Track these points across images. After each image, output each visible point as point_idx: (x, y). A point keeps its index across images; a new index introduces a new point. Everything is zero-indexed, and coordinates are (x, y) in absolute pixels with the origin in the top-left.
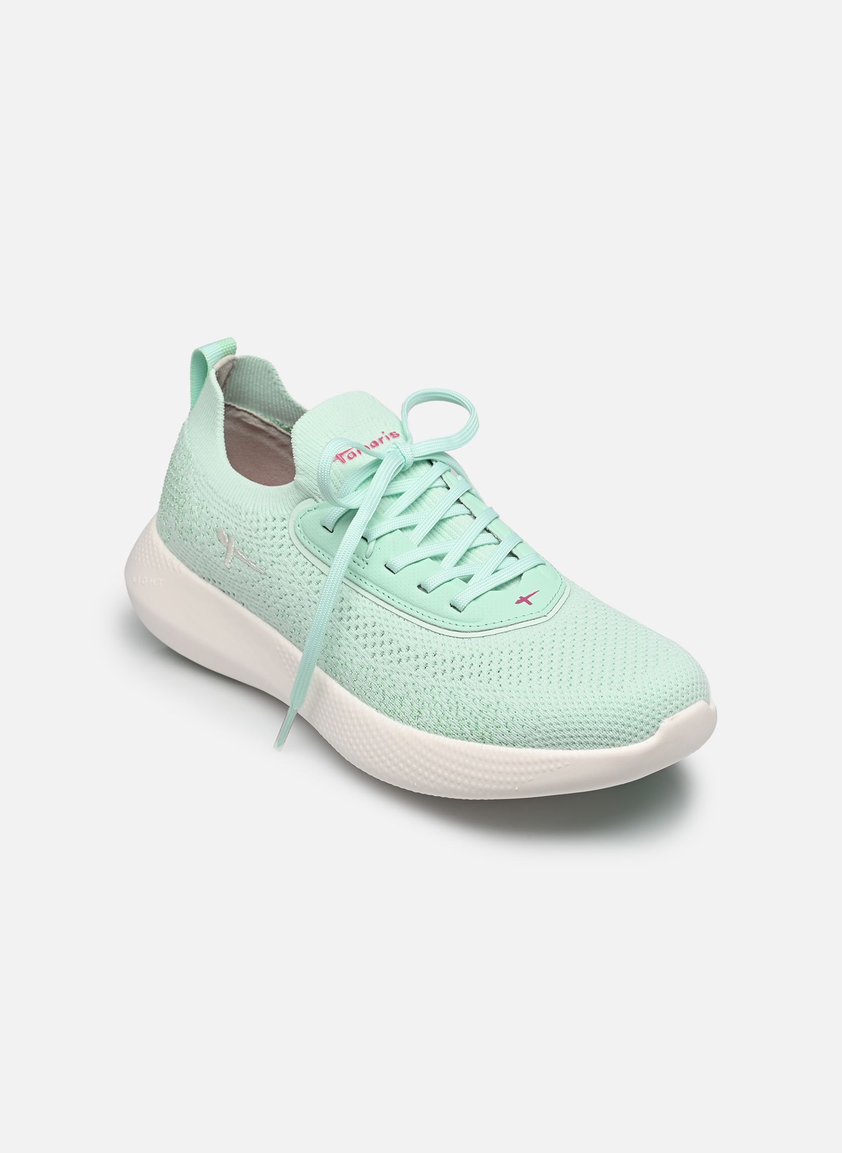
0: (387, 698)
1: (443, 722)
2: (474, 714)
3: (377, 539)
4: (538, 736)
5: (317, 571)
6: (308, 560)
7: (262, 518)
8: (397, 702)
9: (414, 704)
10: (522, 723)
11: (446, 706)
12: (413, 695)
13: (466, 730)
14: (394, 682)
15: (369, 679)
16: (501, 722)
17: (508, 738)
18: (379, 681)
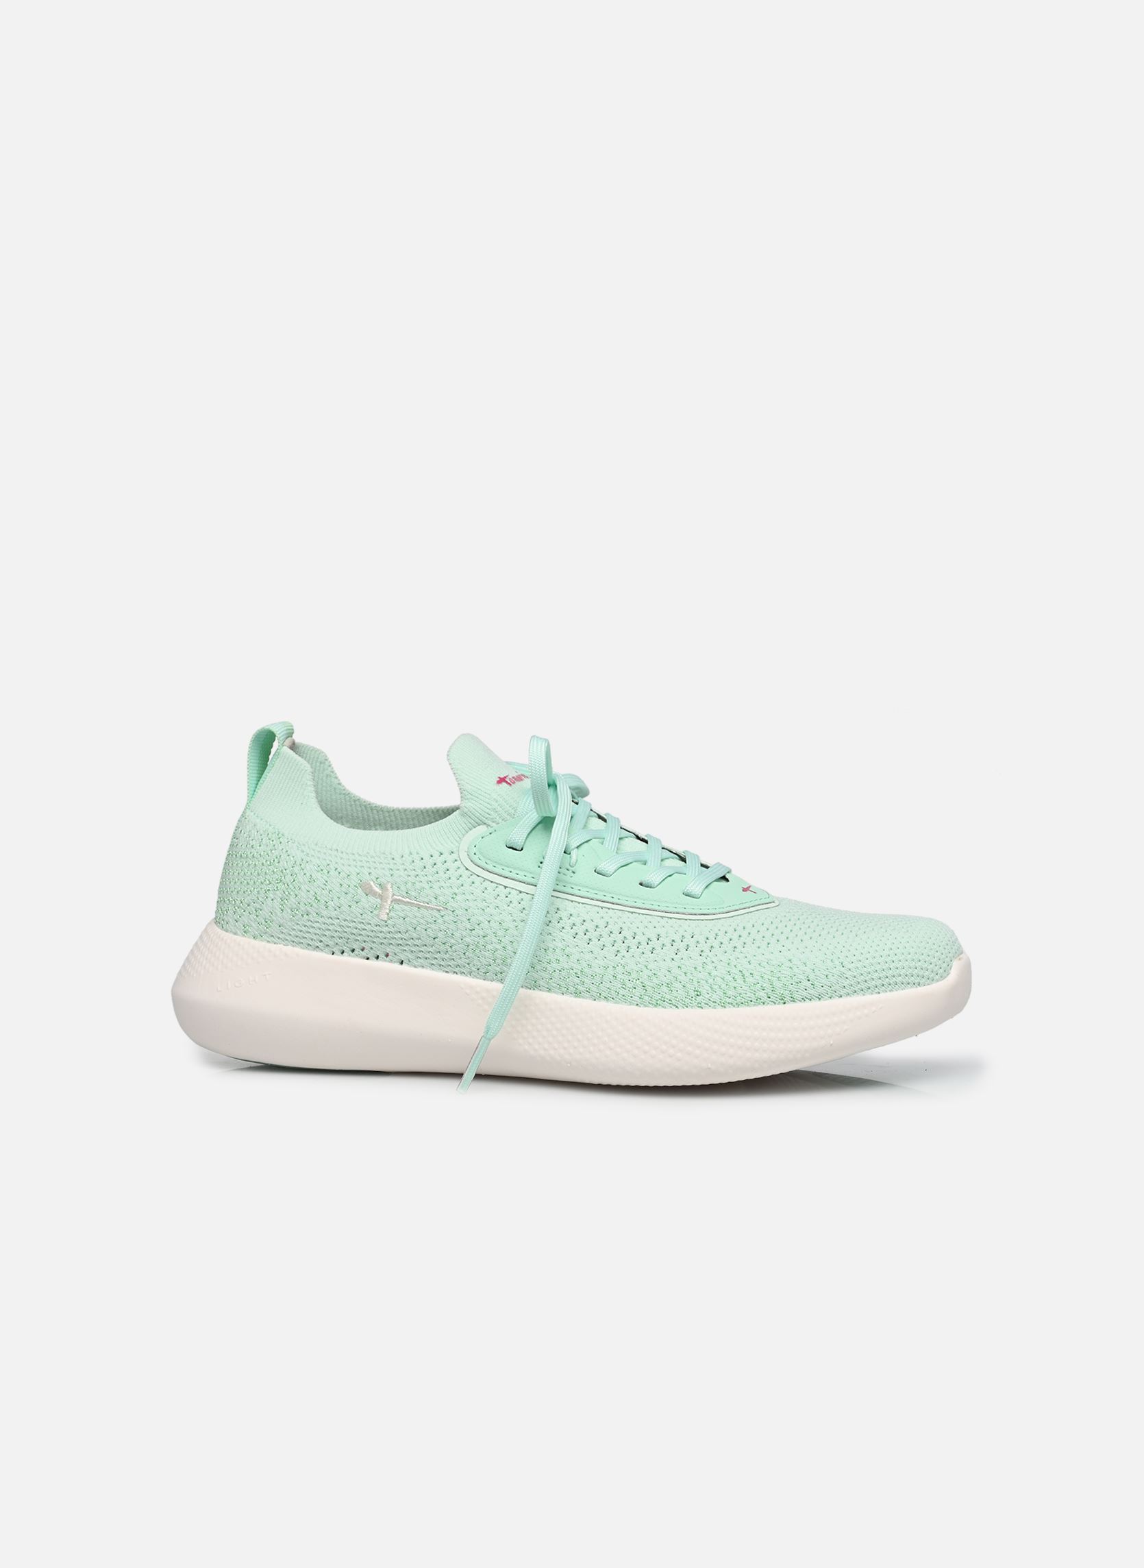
0: (649, 989)
1: (730, 993)
2: (765, 976)
3: (578, 847)
4: (846, 983)
5: (514, 892)
6: (497, 884)
7: (426, 857)
8: (664, 988)
9: (687, 985)
10: (826, 973)
11: (728, 978)
12: (682, 978)
13: (762, 994)
14: (653, 972)
15: (619, 976)
16: (801, 977)
17: (812, 992)
18: (634, 975)
